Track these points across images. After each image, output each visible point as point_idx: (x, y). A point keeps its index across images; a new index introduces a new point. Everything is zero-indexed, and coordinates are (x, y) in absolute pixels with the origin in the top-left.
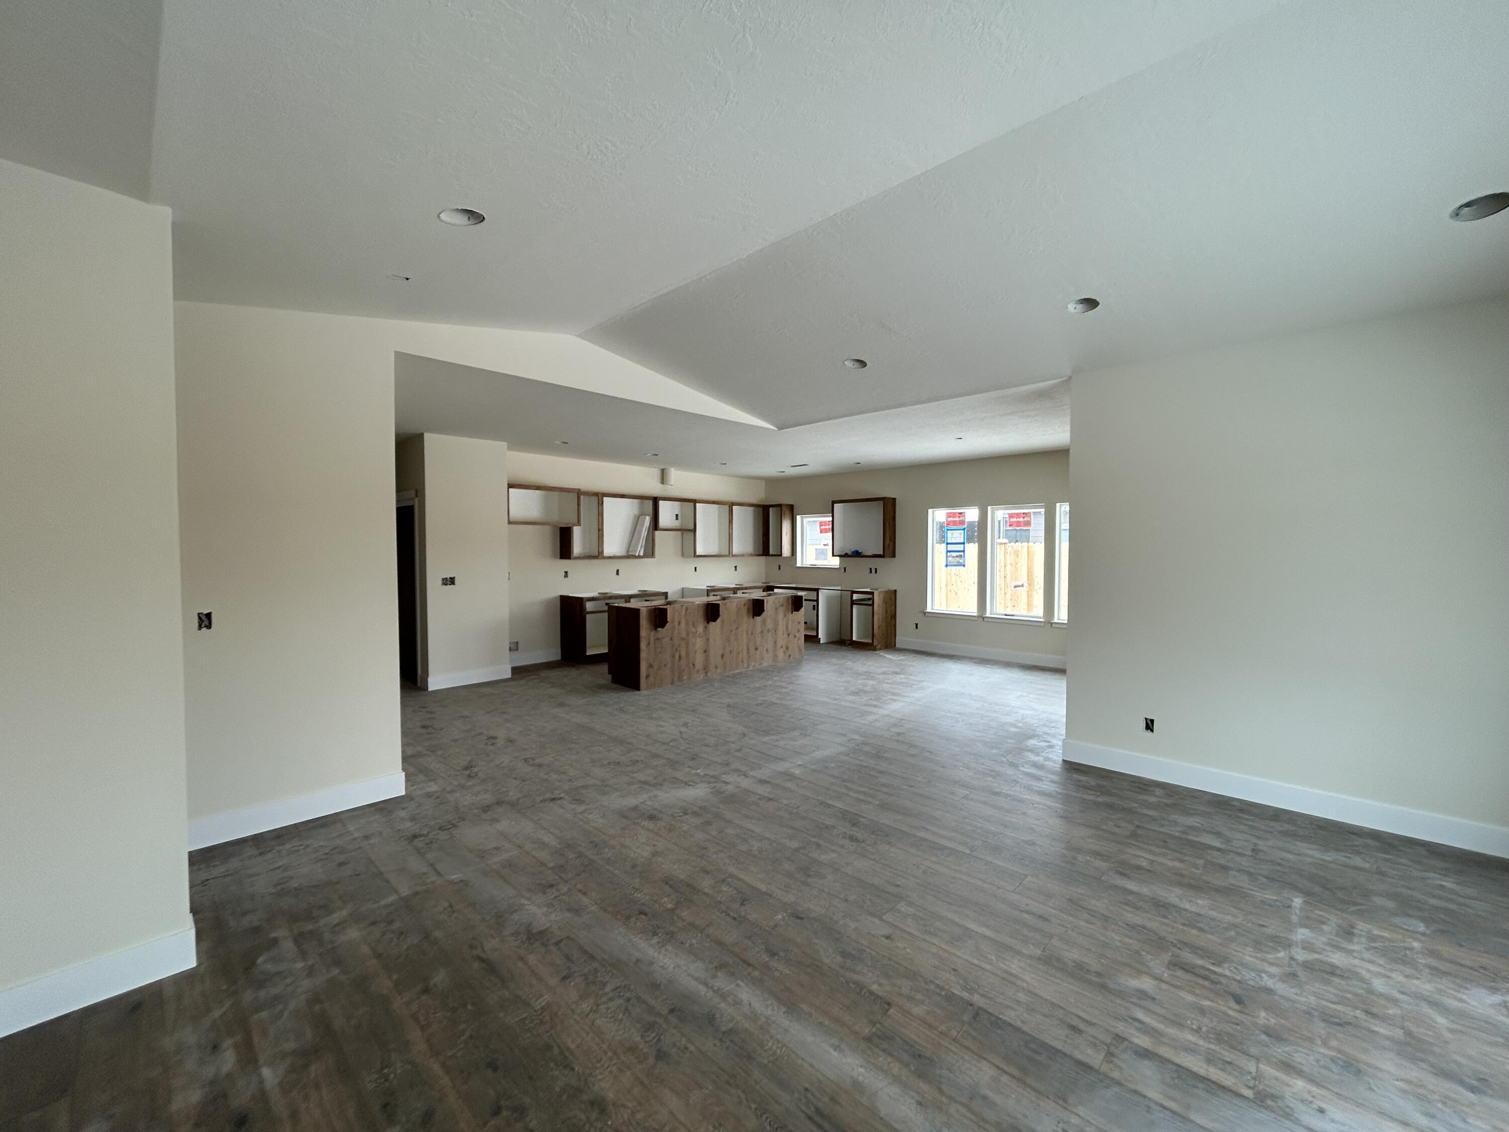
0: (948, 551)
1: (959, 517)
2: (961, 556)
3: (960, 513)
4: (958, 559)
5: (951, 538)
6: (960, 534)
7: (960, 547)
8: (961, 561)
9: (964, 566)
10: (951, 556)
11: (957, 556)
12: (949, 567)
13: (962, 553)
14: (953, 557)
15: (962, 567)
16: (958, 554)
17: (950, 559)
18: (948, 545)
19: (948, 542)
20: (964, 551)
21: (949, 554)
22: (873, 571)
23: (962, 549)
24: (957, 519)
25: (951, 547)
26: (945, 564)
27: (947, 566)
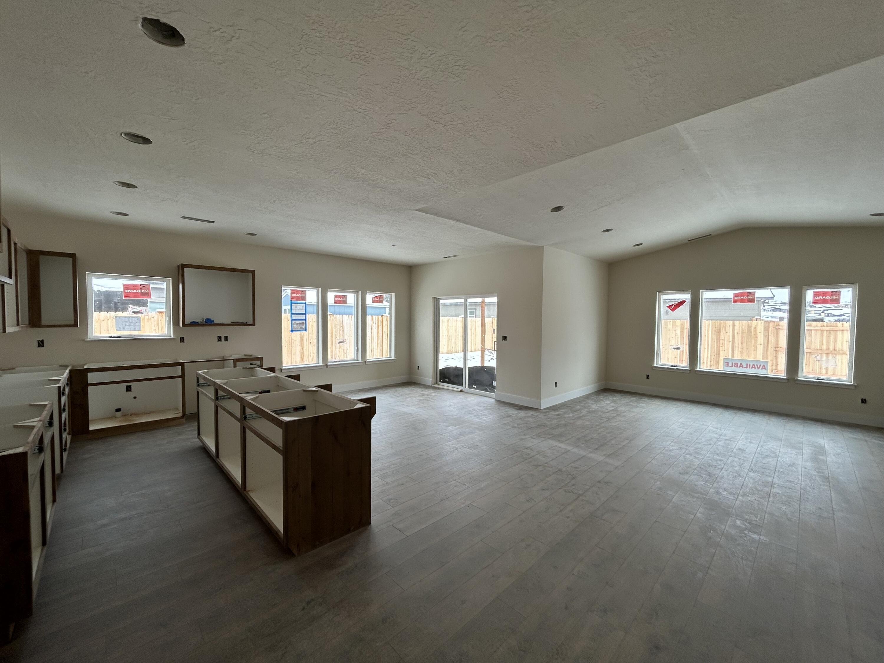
0: (292, 320)
1: (301, 294)
2: (303, 323)
3: (302, 291)
4: (301, 325)
5: (295, 309)
6: (303, 307)
7: (303, 317)
8: (303, 327)
9: (306, 330)
10: (295, 324)
11: (300, 324)
12: (294, 332)
13: (304, 321)
14: (297, 324)
15: (305, 332)
16: (301, 322)
17: (295, 326)
18: (293, 315)
19: (293, 312)
20: (305, 320)
21: (293, 322)
22: (223, 339)
23: (304, 318)
24: (300, 295)
25: (295, 317)
26: (291, 330)
27: (292, 331)
